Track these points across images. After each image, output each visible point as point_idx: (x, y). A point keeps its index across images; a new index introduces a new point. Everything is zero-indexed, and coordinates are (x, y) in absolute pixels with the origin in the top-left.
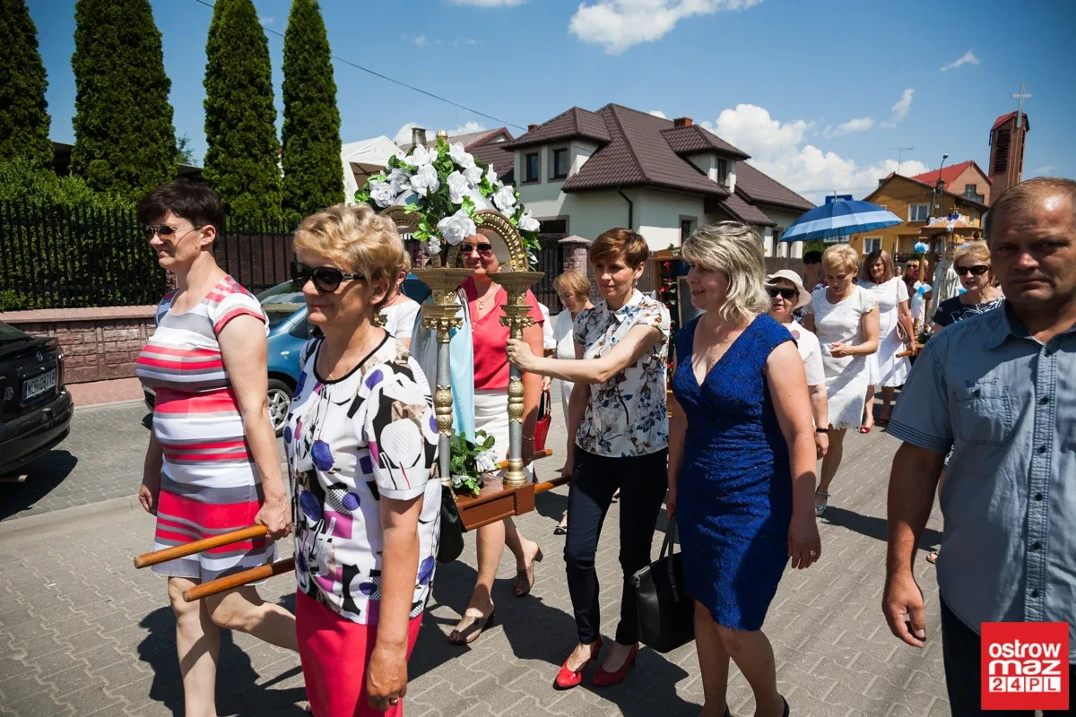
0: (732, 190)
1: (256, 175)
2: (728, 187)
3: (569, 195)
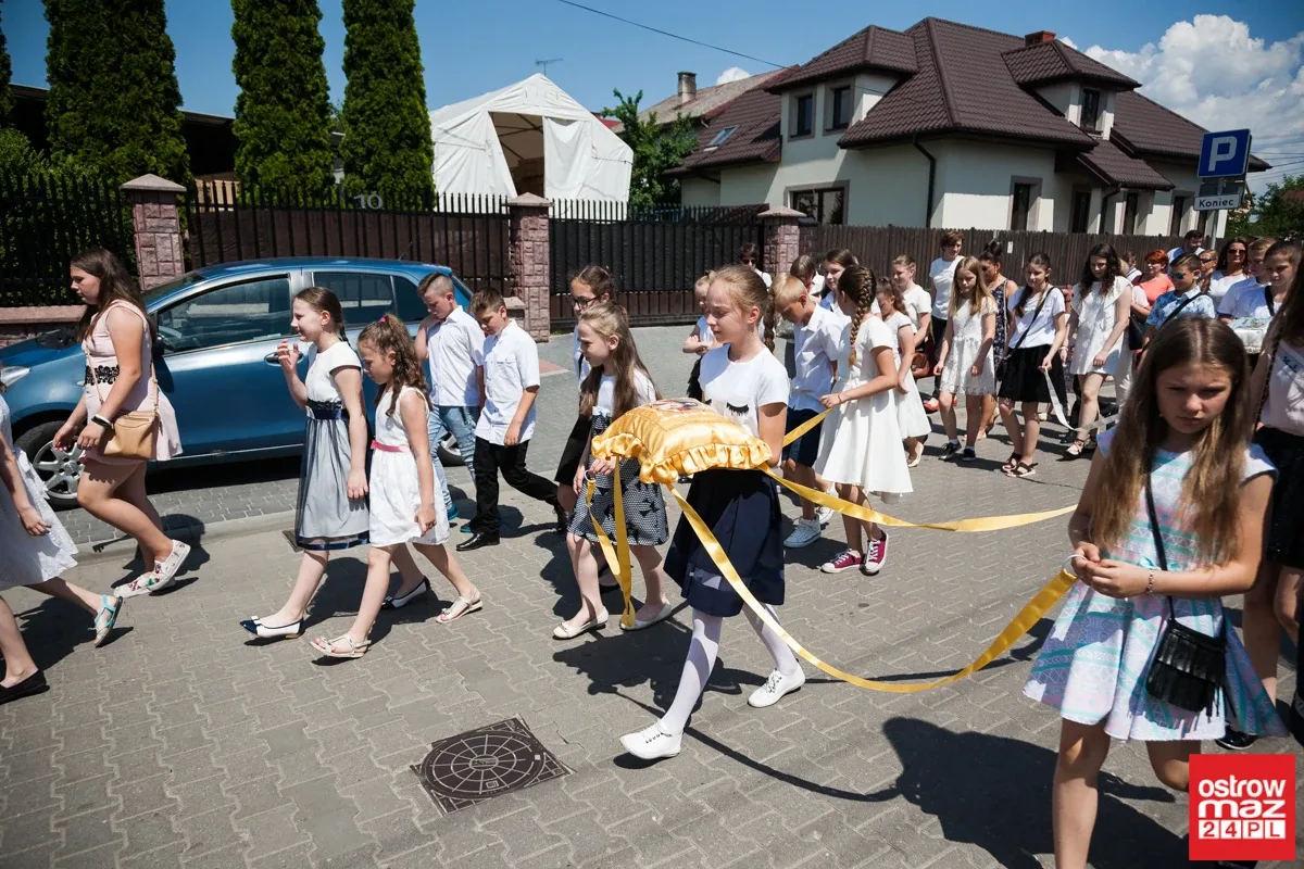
0: (1106, 135)
1: (287, 127)
2: (1100, 133)
3: (851, 151)
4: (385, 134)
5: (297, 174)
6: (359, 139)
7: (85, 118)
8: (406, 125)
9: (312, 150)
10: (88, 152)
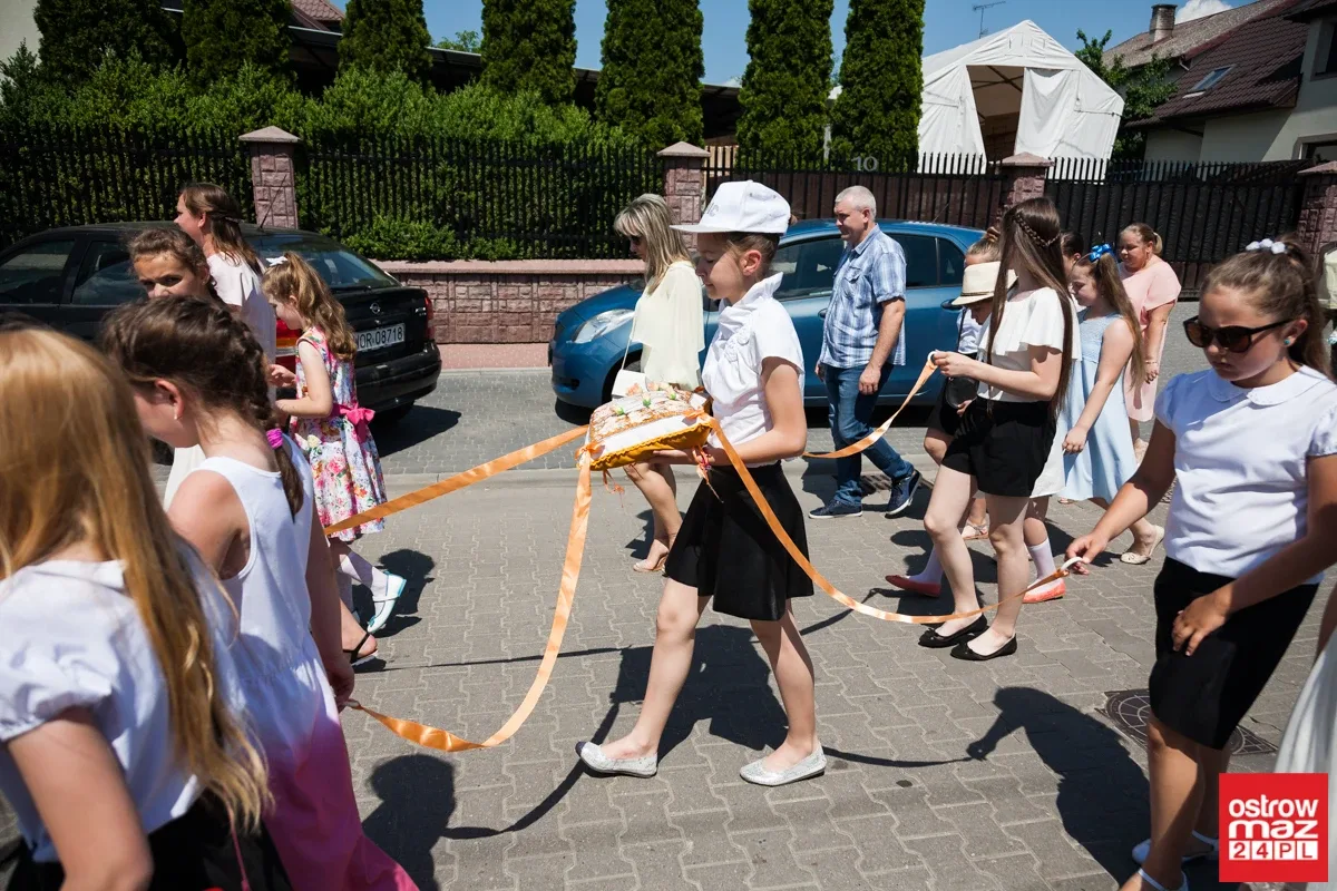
4: (881, 95)
5: (795, 138)
6: (851, 101)
7: (630, 93)
8: (902, 84)
9: (811, 114)
10: (628, 123)
